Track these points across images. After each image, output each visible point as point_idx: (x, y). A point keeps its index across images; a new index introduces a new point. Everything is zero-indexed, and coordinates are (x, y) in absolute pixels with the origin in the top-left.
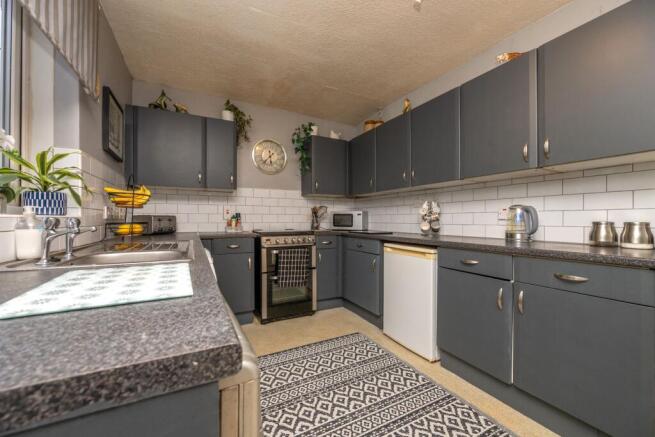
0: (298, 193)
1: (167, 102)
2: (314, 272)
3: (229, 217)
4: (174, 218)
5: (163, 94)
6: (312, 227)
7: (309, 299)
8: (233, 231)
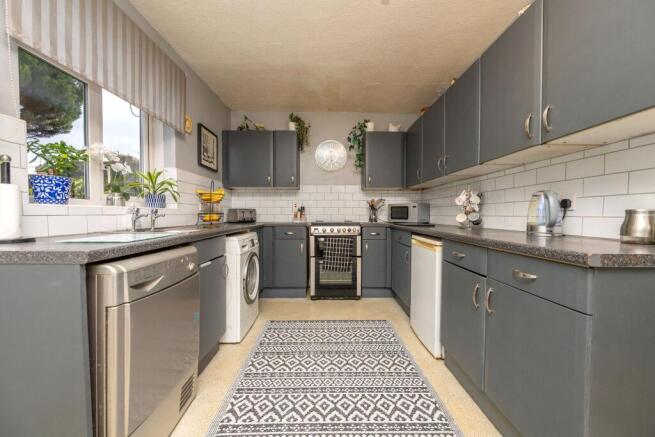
0: (358, 188)
1: (249, 123)
2: (359, 260)
3: (296, 210)
4: (255, 210)
5: (246, 118)
6: (371, 220)
7: (353, 287)
8: (299, 221)
